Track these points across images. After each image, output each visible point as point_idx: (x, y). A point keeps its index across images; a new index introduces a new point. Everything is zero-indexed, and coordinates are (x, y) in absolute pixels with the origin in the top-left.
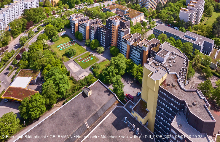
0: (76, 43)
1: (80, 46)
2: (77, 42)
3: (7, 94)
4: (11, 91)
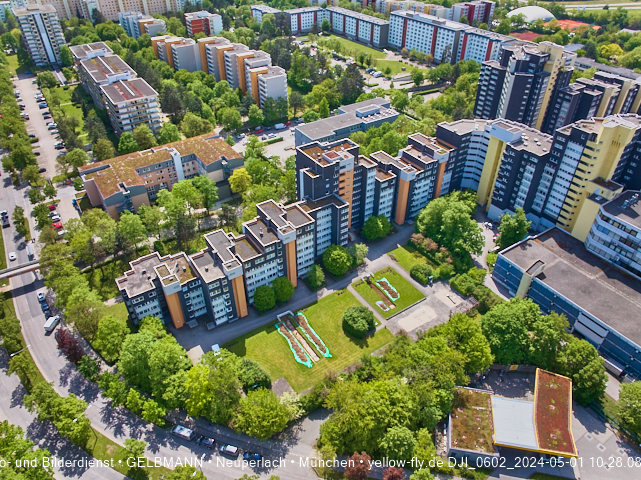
0: (295, 313)
1: (316, 302)
2: (294, 309)
3: (565, 444)
4: (551, 439)
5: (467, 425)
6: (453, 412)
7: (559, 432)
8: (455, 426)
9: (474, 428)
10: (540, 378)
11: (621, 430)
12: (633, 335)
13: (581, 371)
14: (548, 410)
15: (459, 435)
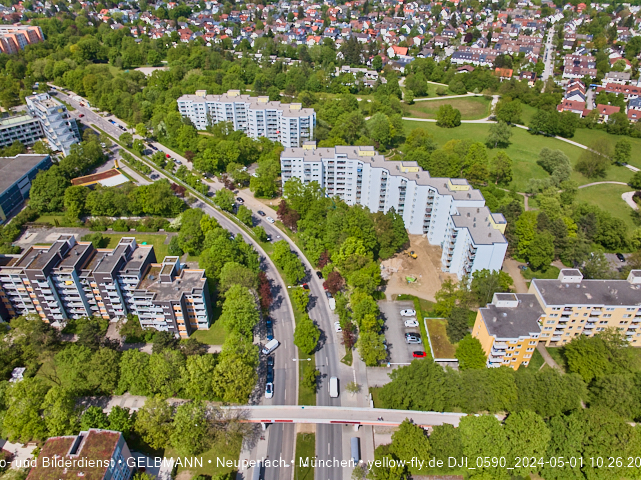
14: (97, 178)
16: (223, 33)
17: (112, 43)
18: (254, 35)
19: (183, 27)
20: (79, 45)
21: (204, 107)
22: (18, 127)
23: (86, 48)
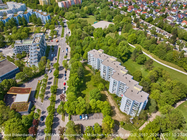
3: (28, 89)
5: (21, 108)
6: (17, 111)
7: (26, 90)
8: (21, 111)
9: (22, 107)
10: (10, 93)
11: (25, 82)
12: (3, 74)
13: (11, 83)
14: (20, 92)
15: (24, 110)
16: (146, 10)
17: (102, 7)
18: (158, 14)
19: (133, 4)
20: (88, 8)
21: (97, 60)
22: (27, 46)
23: (90, 9)
